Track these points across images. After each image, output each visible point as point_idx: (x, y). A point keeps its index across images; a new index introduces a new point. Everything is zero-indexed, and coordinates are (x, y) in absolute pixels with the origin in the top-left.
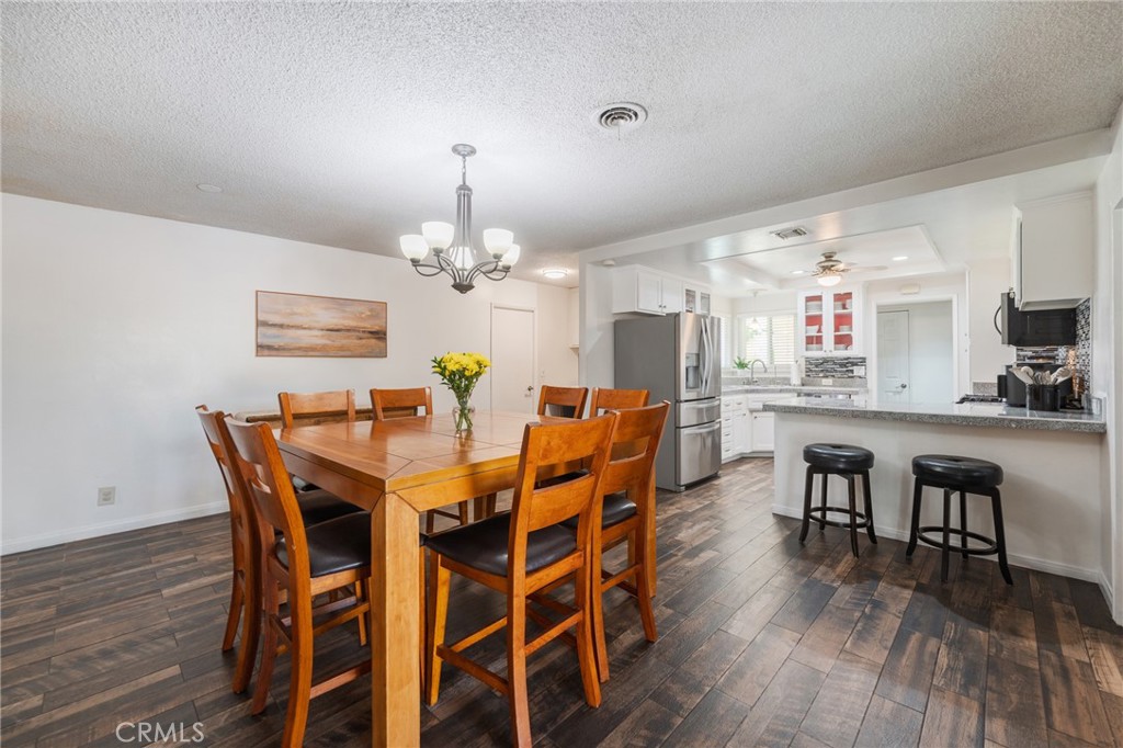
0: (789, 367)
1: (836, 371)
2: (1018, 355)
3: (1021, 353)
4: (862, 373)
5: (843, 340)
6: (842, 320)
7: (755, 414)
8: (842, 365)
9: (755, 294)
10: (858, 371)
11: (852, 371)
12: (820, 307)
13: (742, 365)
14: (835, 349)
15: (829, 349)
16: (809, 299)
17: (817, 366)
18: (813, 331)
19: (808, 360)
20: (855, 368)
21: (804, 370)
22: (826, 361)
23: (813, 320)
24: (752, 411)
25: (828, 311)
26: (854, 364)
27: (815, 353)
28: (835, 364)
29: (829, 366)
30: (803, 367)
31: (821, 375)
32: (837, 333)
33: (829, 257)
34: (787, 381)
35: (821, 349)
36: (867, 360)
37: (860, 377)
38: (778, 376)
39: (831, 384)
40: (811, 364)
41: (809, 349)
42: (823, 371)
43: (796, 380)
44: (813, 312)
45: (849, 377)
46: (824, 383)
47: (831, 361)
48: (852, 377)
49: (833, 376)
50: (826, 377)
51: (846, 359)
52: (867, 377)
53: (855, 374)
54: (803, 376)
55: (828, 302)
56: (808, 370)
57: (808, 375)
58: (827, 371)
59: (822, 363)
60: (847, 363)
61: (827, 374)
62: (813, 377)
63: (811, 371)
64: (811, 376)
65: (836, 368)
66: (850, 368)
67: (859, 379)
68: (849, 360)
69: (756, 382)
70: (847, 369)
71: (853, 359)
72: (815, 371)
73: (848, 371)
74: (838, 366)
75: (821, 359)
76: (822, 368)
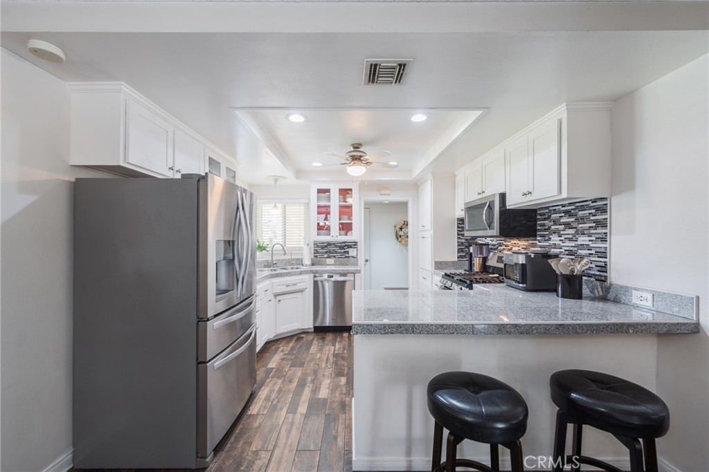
0: (301, 249)
1: (336, 252)
2: (458, 242)
3: (460, 240)
4: (354, 254)
5: (346, 228)
6: (346, 210)
7: (278, 298)
8: (342, 248)
9: (276, 180)
10: (352, 252)
11: (348, 252)
12: (329, 198)
14: (339, 235)
15: (335, 236)
16: (320, 191)
17: (322, 248)
19: (316, 244)
20: (350, 250)
21: (313, 252)
22: (329, 244)
23: (324, 211)
24: (276, 295)
25: (335, 203)
26: (349, 247)
27: (324, 238)
28: (336, 246)
29: (331, 248)
30: (313, 249)
31: (326, 256)
32: (341, 222)
33: (357, 147)
34: (300, 262)
35: (329, 234)
36: (358, 244)
37: (353, 257)
38: (294, 257)
39: (333, 263)
40: (318, 247)
41: (318, 235)
42: (326, 252)
43: (307, 261)
44: (323, 203)
45: (346, 257)
46: (327, 263)
47: (334, 244)
48: (348, 257)
49: (335, 256)
50: (329, 257)
51: (343, 243)
52: (359, 257)
53: (350, 255)
54: (313, 257)
55: (335, 195)
56: (316, 252)
57: (316, 256)
58: (330, 252)
59: (326, 246)
60: (345, 246)
61: (331, 255)
62: (320, 257)
63: (318, 252)
64: (318, 256)
65: (336, 250)
66: (347, 250)
67: (352, 259)
68: (346, 244)
69: (276, 264)
70: (344, 250)
71: (348, 242)
72: (321, 253)
73: (345, 252)
74: (338, 248)
75: (325, 242)
76: (326, 250)
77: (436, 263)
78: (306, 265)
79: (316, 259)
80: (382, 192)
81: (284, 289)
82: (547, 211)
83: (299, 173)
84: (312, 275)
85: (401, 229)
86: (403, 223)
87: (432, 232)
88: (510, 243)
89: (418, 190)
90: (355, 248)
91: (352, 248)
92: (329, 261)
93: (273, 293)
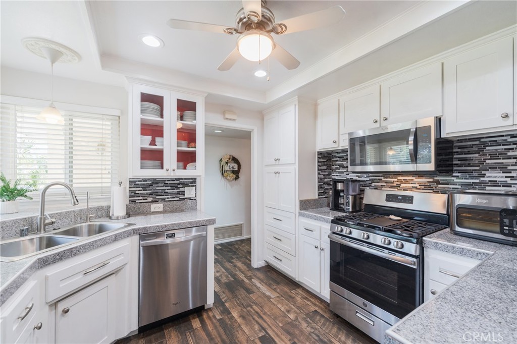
1: (166, 193)
4: (192, 195)
5: (187, 158)
6: (188, 135)
7: (62, 306)
8: (174, 186)
10: (189, 192)
11: (183, 193)
14: (174, 168)
15: (171, 169)
16: (145, 97)
17: (144, 188)
19: (133, 183)
20: (186, 189)
21: (128, 194)
22: (155, 182)
23: (153, 131)
24: (55, 304)
25: (171, 121)
26: (185, 185)
27: (151, 173)
28: (166, 185)
29: (159, 188)
30: (128, 189)
31: (150, 200)
32: (180, 149)
36: (197, 181)
37: (190, 199)
38: (93, 204)
39: (161, 209)
40: (137, 186)
41: (142, 167)
42: (151, 194)
43: (119, 209)
45: (181, 200)
46: (152, 210)
47: (164, 182)
48: (183, 199)
49: (164, 200)
50: (155, 201)
51: (178, 179)
52: (198, 198)
53: (186, 196)
54: (128, 202)
55: (170, 108)
56: (133, 194)
57: (134, 201)
58: (157, 194)
59: (151, 185)
60: (179, 184)
61: (157, 197)
62: (140, 203)
63: (137, 195)
64: (137, 201)
65: (166, 191)
66: (181, 190)
67: (189, 202)
68: (181, 180)
69: (52, 223)
70: (178, 190)
71: (185, 179)
72: (142, 195)
73: (179, 193)
74: (169, 188)
75: (149, 179)
76: (150, 191)
77: (301, 202)
78: (117, 218)
79: (133, 205)
80: (227, 116)
82: (477, 142)
84: (137, 237)
85: (227, 163)
86: (229, 157)
87: (297, 166)
88: (396, 180)
89: (263, 119)
90: (193, 186)
91: (189, 186)
92: (155, 207)
93: (47, 303)
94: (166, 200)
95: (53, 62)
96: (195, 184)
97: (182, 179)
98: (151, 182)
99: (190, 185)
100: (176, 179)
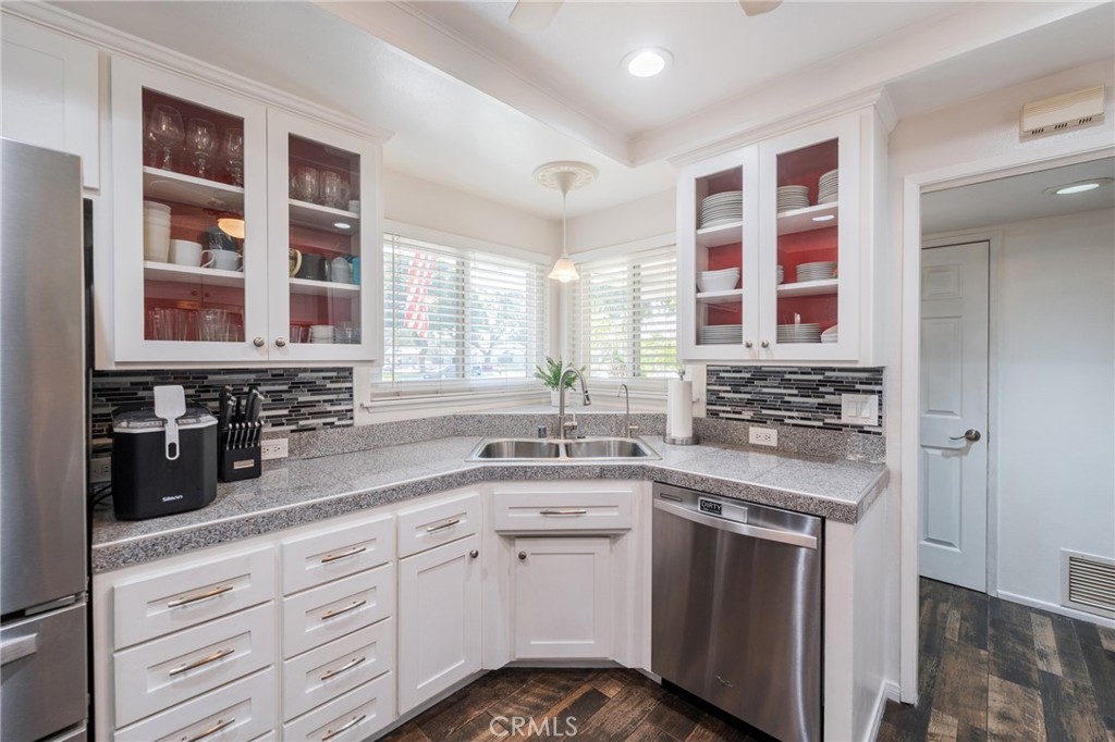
1: (788, 406)
4: (868, 420)
7: (518, 546)
8: (808, 389)
9: (565, 181)
10: (858, 410)
11: (836, 409)
12: (736, 210)
13: (561, 379)
14: (781, 339)
15: (760, 343)
16: (708, 186)
17: (737, 389)
18: (719, 285)
19: (713, 374)
20: (846, 399)
21: (702, 399)
22: (757, 374)
23: (723, 254)
24: (511, 538)
25: (758, 217)
26: (844, 387)
27: (726, 354)
28: (786, 383)
29: (769, 390)
30: (703, 390)
31: (747, 415)
32: (788, 288)
34: (657, 425)
35: (737, 339)
36: (886, 376)
37: (861, 430)
38: (636, 409)
39: (773, 443)
40: (721, 381)
41: (701, 341)
42: (750, 402)
43: (679, 428)
44: (718, 227)
45: (827, 427)
46: (752, 440)
48: (838, 428)
49: (780, 420)
50: (760, 421)
51: (822, 370)
52: (889, 431)
53: (844, 420)
54: (701, 412)
55: (760, 185)
56: (714, 398)
57: (714, 414)
58: (764, 404)
59: (750, 381)
60: (823, 383)
61: (764, 412)
62: (727, 419)
63: (720, 400)
64: (721, 415)
65: (787, 399)
66: (829, 399)
67: (856, 437)
68: (828, 374)
69: (574, 428)
70: (821, 401)
71: (841, 370)
72: (731, 402)
73: (822, 407)
74: (795, 392)
75: (745, 367)
76: (749, 396)
78: (673, 442)
79: (713, 421)
80: (1031, 123)
81: (533, 521)
83: (634, 142)
84: (650, 488)
90: (873, 392)
91: (858, 391)
92: (757, 434)
93: (497, 531)
94: (787, 421)
95: (565, 192)
96: (877, 388)
97: (833, 370)
98: (749, 375)
99: (858, 387)
100: (813, 369)
